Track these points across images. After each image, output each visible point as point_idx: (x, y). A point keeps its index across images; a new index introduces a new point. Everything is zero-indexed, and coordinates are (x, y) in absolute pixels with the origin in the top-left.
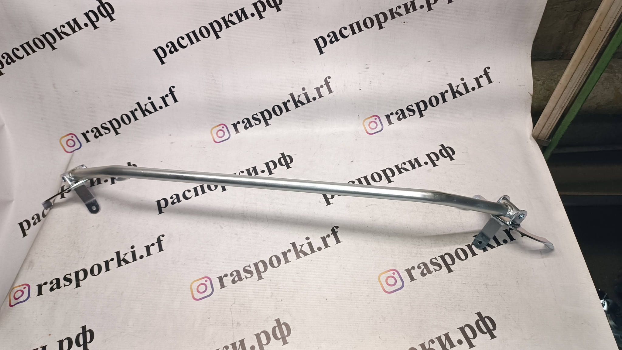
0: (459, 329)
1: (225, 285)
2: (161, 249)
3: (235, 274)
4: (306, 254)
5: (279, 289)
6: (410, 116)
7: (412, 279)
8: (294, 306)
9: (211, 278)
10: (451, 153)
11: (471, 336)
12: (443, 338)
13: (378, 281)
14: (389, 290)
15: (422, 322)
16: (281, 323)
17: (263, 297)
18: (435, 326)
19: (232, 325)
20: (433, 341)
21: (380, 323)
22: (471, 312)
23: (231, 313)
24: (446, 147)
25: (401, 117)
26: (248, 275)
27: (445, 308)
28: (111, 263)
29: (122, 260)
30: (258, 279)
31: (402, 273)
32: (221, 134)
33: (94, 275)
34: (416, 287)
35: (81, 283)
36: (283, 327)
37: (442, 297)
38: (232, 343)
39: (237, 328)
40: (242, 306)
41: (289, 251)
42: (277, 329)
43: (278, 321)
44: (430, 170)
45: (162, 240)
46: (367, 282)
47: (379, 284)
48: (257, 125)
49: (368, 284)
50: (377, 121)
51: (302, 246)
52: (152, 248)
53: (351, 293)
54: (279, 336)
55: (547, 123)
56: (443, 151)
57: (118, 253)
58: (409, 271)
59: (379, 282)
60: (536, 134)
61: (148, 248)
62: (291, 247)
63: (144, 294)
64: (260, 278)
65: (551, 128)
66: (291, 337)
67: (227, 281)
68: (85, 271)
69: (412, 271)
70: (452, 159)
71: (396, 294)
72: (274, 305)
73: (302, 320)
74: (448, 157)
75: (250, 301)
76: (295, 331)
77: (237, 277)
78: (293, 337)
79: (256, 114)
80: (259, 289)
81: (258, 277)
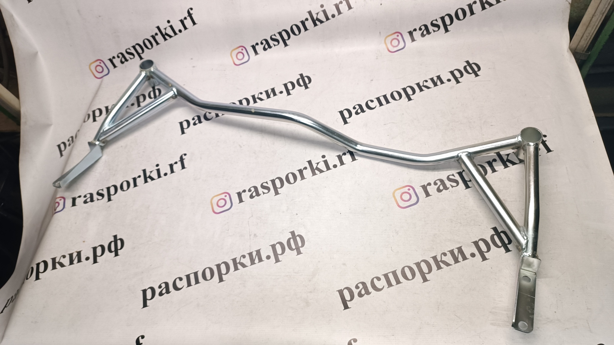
0: (472, 243)
1: (243, 200)
2: (183, 167)
3: (253, 189)
4: (321, 171)
5: (295, 203)
6: (434, 31)
7: (428, 194)
8: (308, 219)
9: (230, 193)
10: (476, 69)
11: (484, 250)
12: (456, 252)
13: (392, 196)
14: (403, 205)
15: (435, 236)
16: (296, 235)
17: (279, 211)
18: (449, 240)
19: (249, 236)
20: (445, 254)
21: (393, 236)
22: (487, 227)
23: (249, 226)
24: (471, 63)
25: (425, 33)
26: (266, 191)
27: (460, 223)
28: (138, 180)
29: (148, 177)
30: (274, 194)
31: (418, 189)
32: (240, 56)
33: (124, 191)
34: (431, 202)
35: (112, 197)
36: (298, 238)
37: (457, 213)
38: (249, 252)
39: (253, 240)
40: (259, 219)
41: (305, 168)
42: (292, 240)
43: (293, 233)
44: (452, 87)
45: (184, 159)
46: (382, 198)
47: (394, 199)
48: (276, 46)
49: (382, 199)
50: (400, 38)
51: (318, 163)
52: (175, 167)
53: (365, 208)
54: (294, 247)
55: (586, 33)
56: (468, 68)
57: (144, 171)
58: (424, 188)
59: (393, 198)
60: (574, 46)
61: (171, 166)
62: (307, 165)
63: (168, 207)
64: (277, 193)
65: (590, 39)
66: (305, 248)
67: (246, 196)
68: (115, 187)
69: (428, 187)
70: (477, 75)
71: (410, 209)
72: (290, 219)
73: (316, 232)
74: (473, 74)
75: (267, 215)
76: (309, 243)
77: (255, 192)
78: (307, 248)
79: (275, 35)
80: (275, 204)
81: (275, 192)
